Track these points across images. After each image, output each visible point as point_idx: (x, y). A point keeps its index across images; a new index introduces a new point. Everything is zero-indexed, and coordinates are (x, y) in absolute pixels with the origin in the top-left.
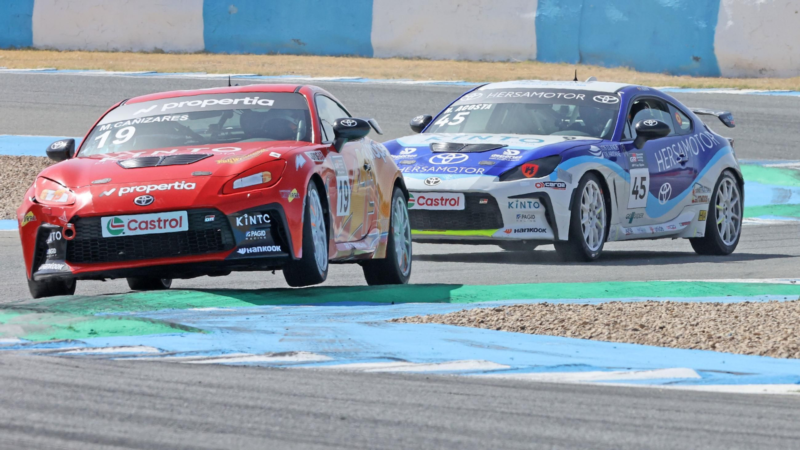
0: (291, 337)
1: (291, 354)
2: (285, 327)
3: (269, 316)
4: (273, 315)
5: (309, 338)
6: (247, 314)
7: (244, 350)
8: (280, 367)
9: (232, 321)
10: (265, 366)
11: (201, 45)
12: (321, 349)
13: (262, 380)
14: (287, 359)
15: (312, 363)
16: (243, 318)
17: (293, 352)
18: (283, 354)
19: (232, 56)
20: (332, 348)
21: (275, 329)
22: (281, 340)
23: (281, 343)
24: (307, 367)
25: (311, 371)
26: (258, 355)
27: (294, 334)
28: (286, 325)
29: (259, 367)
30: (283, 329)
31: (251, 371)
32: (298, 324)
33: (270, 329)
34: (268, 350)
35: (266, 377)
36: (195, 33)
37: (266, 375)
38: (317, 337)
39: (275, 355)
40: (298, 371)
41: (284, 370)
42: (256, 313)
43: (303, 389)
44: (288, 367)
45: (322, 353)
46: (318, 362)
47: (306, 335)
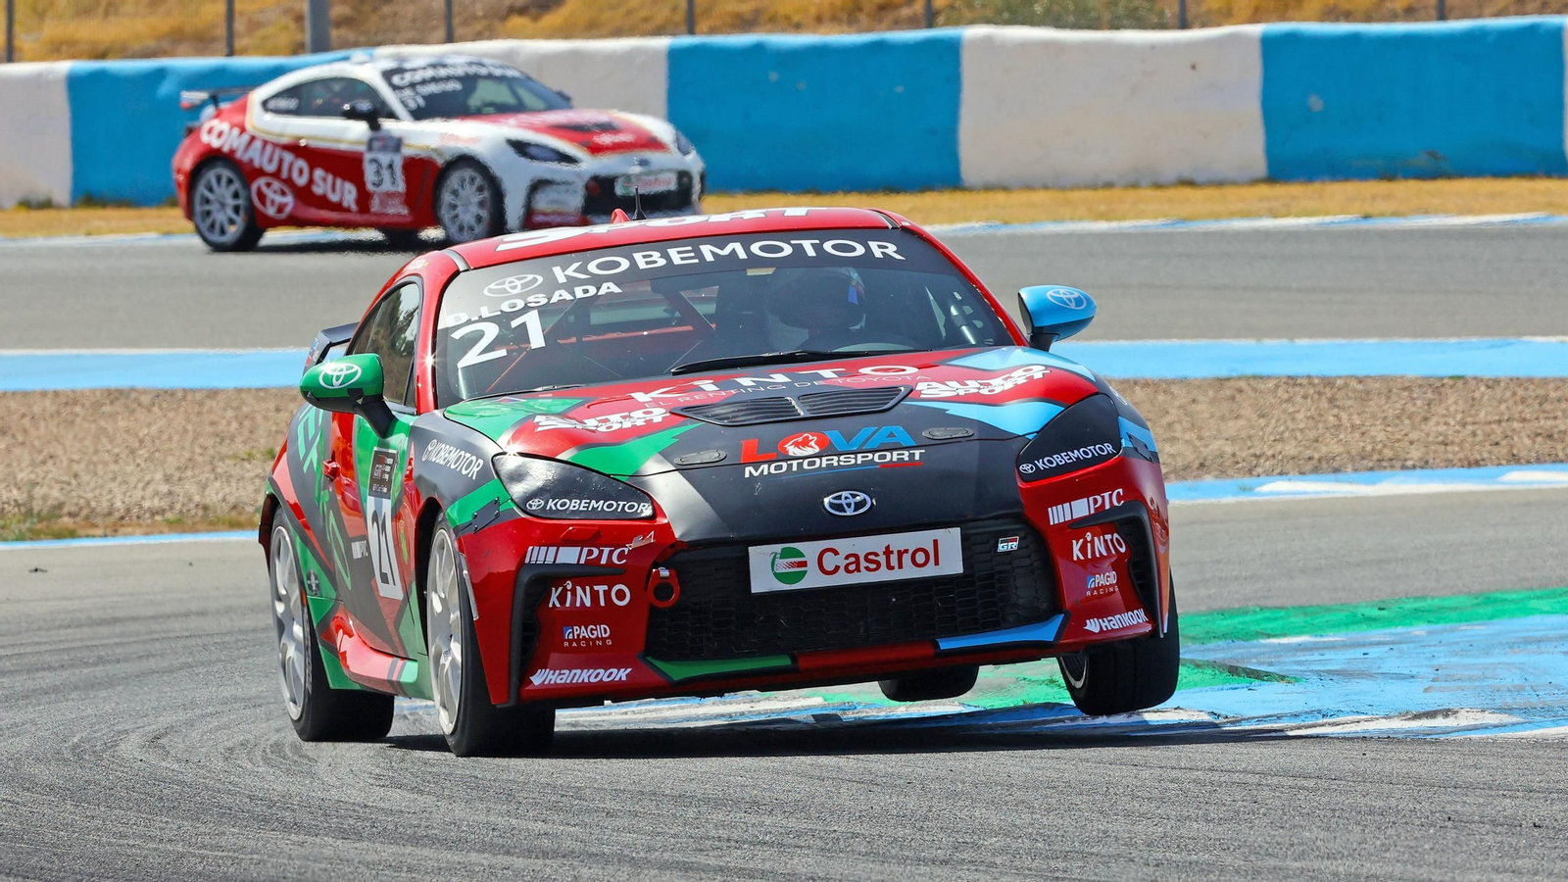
0: (1444, 684)
1: (1447, 713)
2: (1433, 666)
3: (1404, 646)
4: (1412, 646)
5: (1477, 684)
6: (1364, 645)
7: (1362, 710)
8: (1428, 738)
9: (1338, 660)
10: (1401, 736)
11: (1260, 167)
12: (1499, 703)
13: (1394, 762)
14: (1439, 722)
15: (1486, 727)
16: (1358, 653)
17: (1449, 710)
18: (1431, 715)
19: (1317, 186)
20: (1520, 700)
21: (1414, 671)
22: (1426, 690)
23: (1428, 695)
24: (1475, 736)
25: (1485, 743)
26: (1387, 717)
27: (1448, 678)
28: (1435, 662)
29: (1389, 739)
30: (1429, 670)
31: (1373, 746)
32: (1455, 660)
33: (1406, 672)
34: (1404, 707)
35: (1403, 756)
36: (1249, 146)
37: (1403, 753)
38: (1491, 682)
39: (1417, 717)
40: (1461, 743)
41: (1436, 742)
42: (1379, 644)
43: (1471, 775)
44: (1443, 737)
45: (1501, 710)
46: (1495, 726)
47: (1471, 679)
